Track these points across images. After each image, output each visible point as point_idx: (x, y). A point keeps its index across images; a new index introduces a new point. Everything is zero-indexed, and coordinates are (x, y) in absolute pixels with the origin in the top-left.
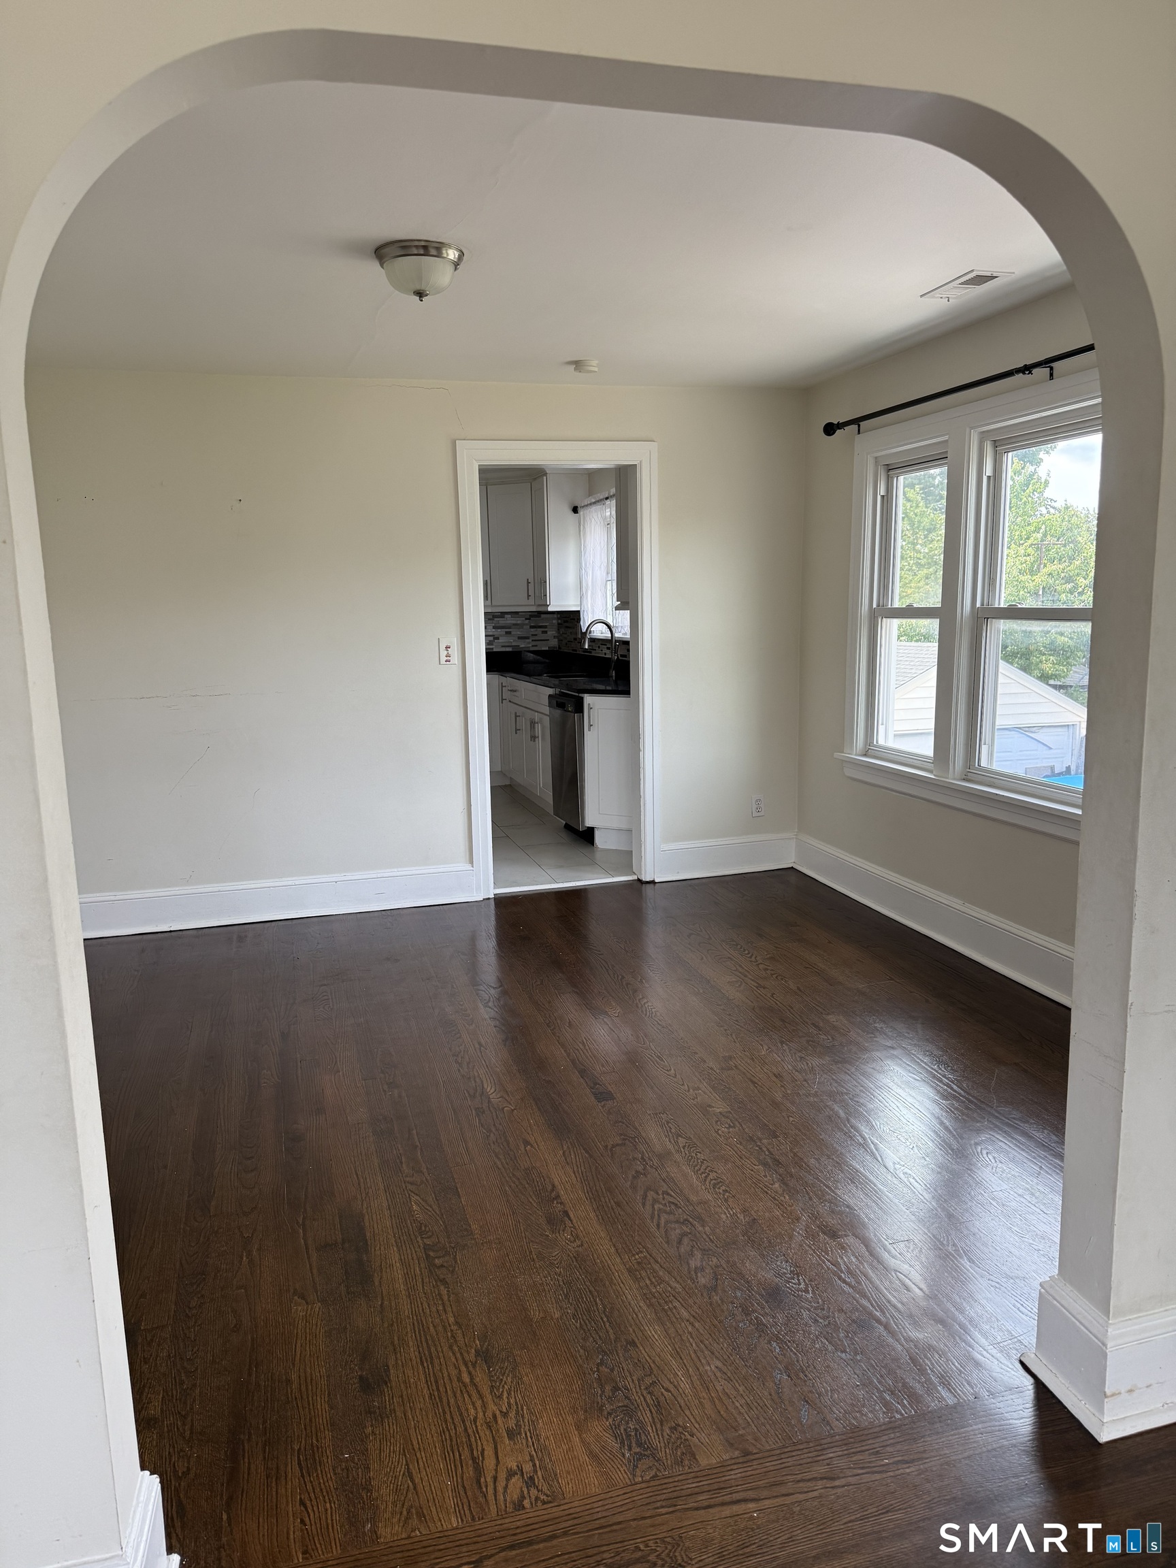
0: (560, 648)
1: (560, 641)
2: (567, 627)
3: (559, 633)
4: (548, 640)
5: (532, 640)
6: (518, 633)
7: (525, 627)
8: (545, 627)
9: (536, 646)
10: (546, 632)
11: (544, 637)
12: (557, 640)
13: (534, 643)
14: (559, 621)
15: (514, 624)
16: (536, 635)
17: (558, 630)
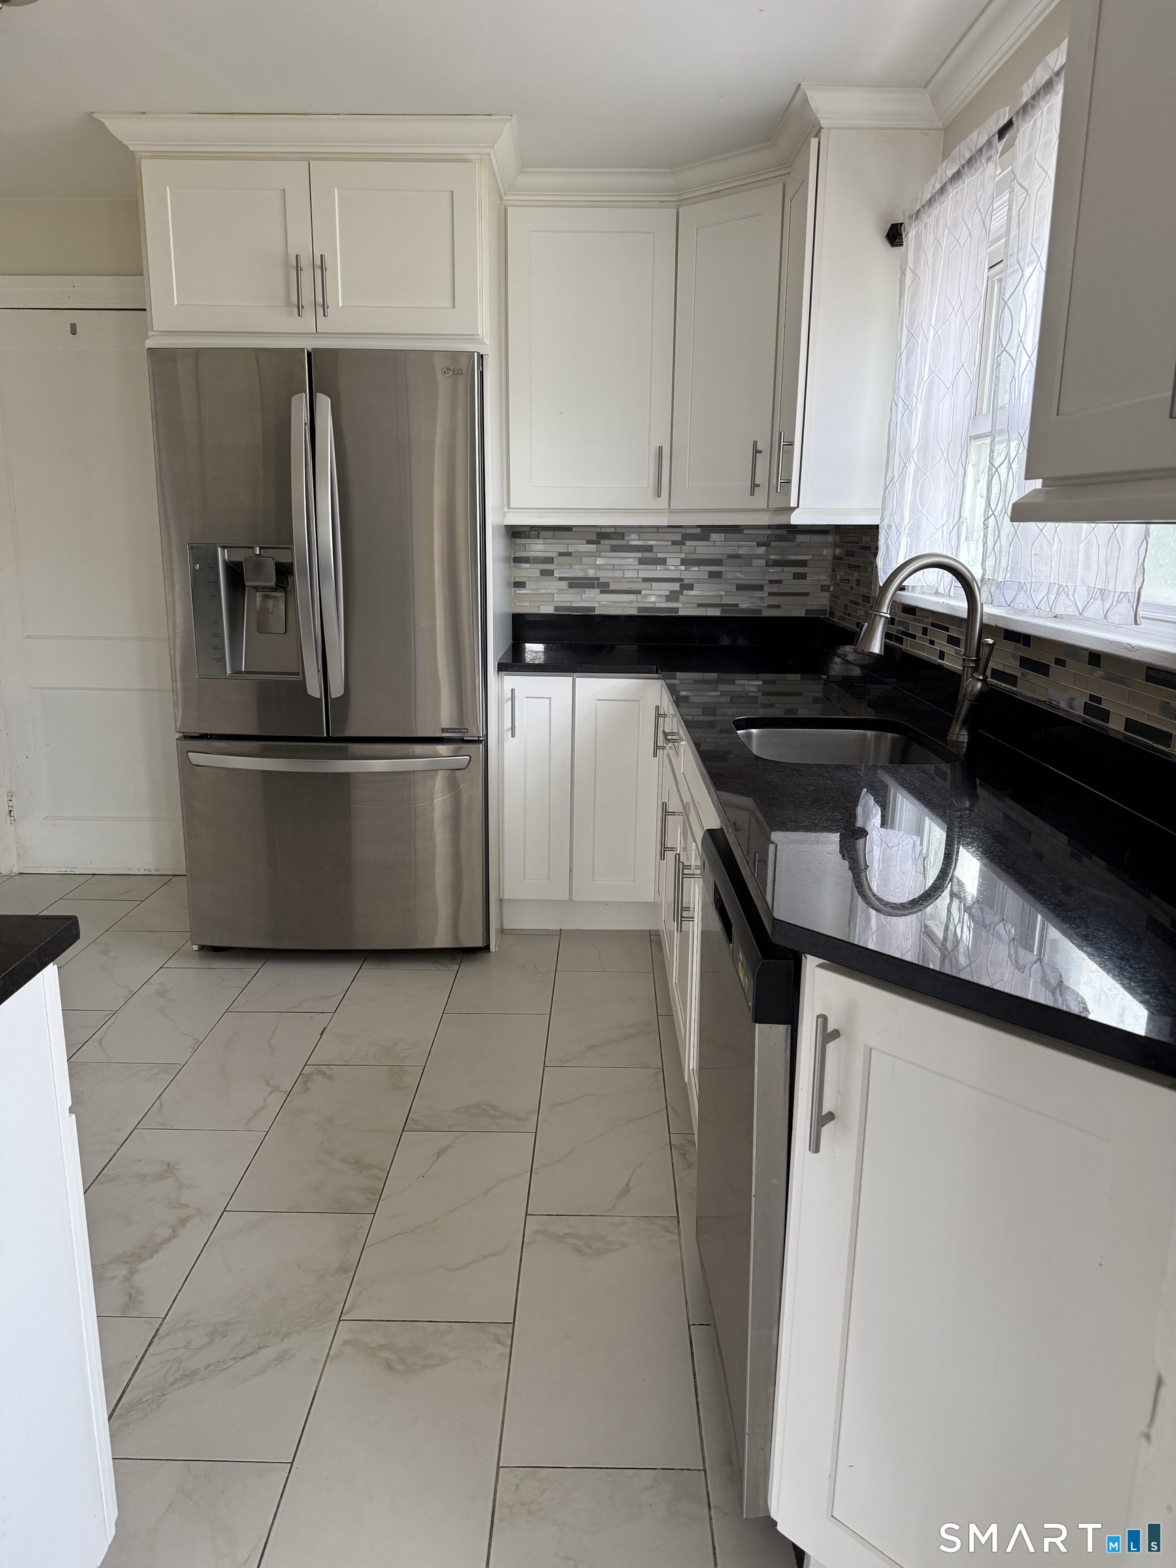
0: (832, 614)
1: (834, 597)
2: (850, 566)
3: (833, 577)
4: (807, 594)
5: (770, 594)
6: (740, 576)
7: (756, 562)
8: (803, 563)
9: (778, 606)
10: (803, 576)
11: (799, 586)
12: (827, 594)
13: (774, 601)
14: (838, 551)
15: (730, 556)
16: (779, 582)
17: (834, 570)
